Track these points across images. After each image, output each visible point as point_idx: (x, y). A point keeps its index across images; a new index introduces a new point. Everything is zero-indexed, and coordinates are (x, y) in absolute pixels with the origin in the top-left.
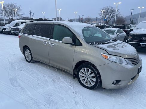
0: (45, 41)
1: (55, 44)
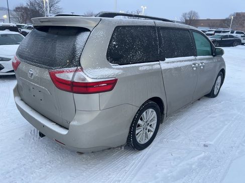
0: (193, 62)
1: (205, 61)
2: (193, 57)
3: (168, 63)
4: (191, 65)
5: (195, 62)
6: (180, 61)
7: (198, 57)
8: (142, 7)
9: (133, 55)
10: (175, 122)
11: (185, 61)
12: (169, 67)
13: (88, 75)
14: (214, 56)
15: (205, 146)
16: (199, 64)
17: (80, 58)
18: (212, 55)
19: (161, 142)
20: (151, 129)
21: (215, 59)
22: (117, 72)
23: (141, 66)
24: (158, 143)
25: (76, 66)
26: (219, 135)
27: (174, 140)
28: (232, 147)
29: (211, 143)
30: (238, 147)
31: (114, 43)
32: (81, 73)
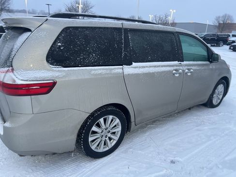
0: (175, 68)
1: (194, 68)
2: (177, 62)
3: (135, 67)
4: (171, 72)
5: (178, 68)
6: (155, 66)
7: (185, 63)
8: (171, 10)
9: (84, 58)
10: (153, 131)
11: (162, 66)
12: (136, 72)
13: (18, 76)
14: (211, 62)
15: (173, 162)
16: (183, 71)
17: (13, 59)
18: (209, 61)
19: (126, 152)
20: (112, 136)
21: (213, 66)
22: (57, 74)
23: (95, 70)
24: (122, 152)
25: (9, 67)
26: (196, 151)
27: (140, 151)
28: (203, 168)
29: (180, 159)
30: (211, 169)
31: (59, 44)
32: (11, 74)
